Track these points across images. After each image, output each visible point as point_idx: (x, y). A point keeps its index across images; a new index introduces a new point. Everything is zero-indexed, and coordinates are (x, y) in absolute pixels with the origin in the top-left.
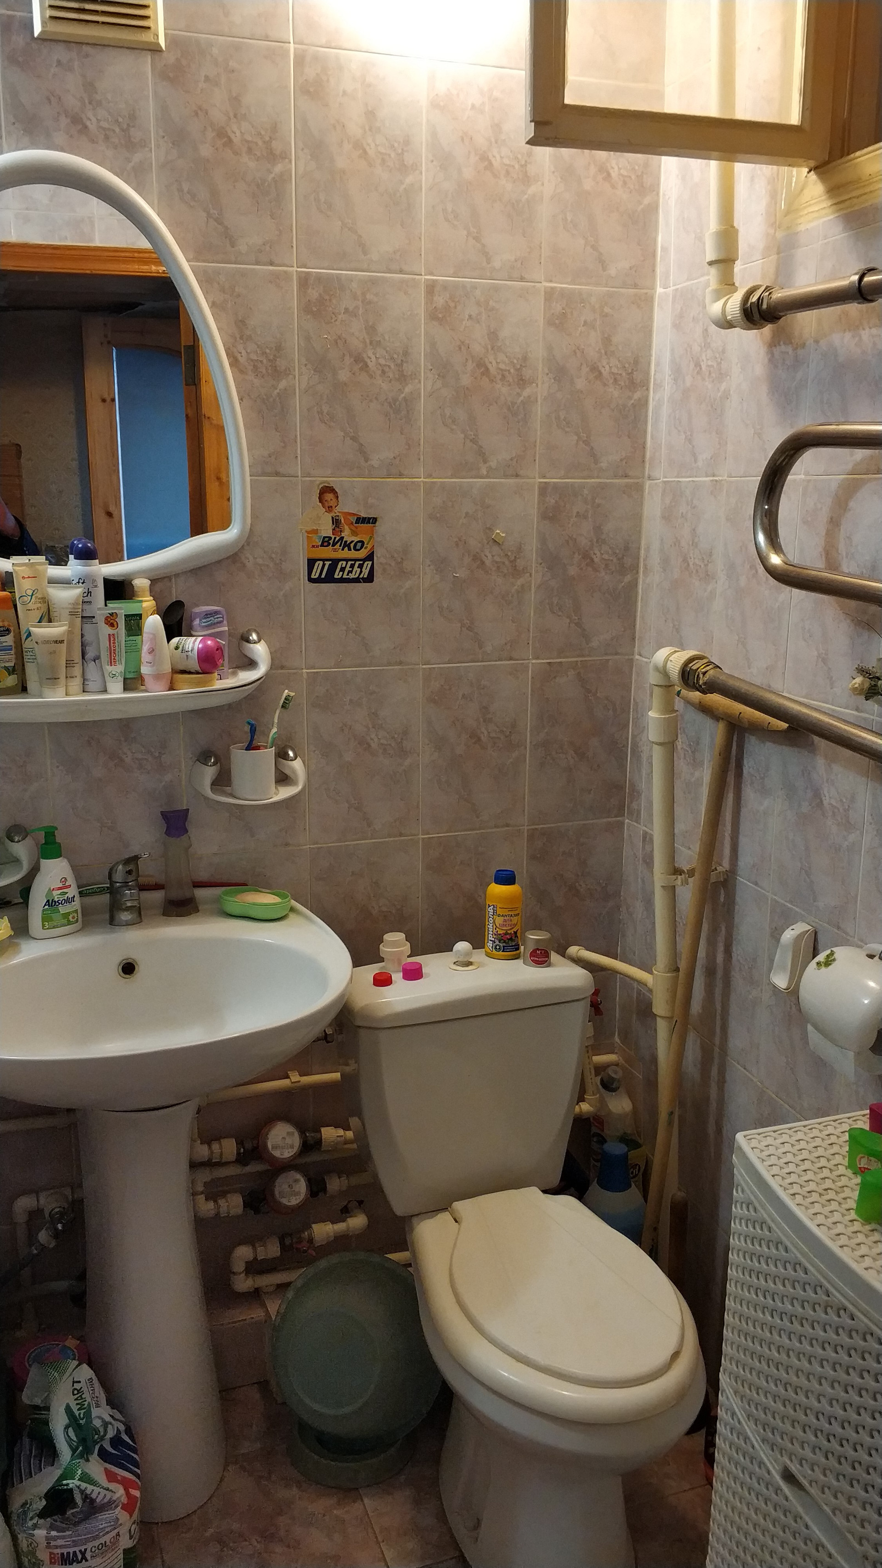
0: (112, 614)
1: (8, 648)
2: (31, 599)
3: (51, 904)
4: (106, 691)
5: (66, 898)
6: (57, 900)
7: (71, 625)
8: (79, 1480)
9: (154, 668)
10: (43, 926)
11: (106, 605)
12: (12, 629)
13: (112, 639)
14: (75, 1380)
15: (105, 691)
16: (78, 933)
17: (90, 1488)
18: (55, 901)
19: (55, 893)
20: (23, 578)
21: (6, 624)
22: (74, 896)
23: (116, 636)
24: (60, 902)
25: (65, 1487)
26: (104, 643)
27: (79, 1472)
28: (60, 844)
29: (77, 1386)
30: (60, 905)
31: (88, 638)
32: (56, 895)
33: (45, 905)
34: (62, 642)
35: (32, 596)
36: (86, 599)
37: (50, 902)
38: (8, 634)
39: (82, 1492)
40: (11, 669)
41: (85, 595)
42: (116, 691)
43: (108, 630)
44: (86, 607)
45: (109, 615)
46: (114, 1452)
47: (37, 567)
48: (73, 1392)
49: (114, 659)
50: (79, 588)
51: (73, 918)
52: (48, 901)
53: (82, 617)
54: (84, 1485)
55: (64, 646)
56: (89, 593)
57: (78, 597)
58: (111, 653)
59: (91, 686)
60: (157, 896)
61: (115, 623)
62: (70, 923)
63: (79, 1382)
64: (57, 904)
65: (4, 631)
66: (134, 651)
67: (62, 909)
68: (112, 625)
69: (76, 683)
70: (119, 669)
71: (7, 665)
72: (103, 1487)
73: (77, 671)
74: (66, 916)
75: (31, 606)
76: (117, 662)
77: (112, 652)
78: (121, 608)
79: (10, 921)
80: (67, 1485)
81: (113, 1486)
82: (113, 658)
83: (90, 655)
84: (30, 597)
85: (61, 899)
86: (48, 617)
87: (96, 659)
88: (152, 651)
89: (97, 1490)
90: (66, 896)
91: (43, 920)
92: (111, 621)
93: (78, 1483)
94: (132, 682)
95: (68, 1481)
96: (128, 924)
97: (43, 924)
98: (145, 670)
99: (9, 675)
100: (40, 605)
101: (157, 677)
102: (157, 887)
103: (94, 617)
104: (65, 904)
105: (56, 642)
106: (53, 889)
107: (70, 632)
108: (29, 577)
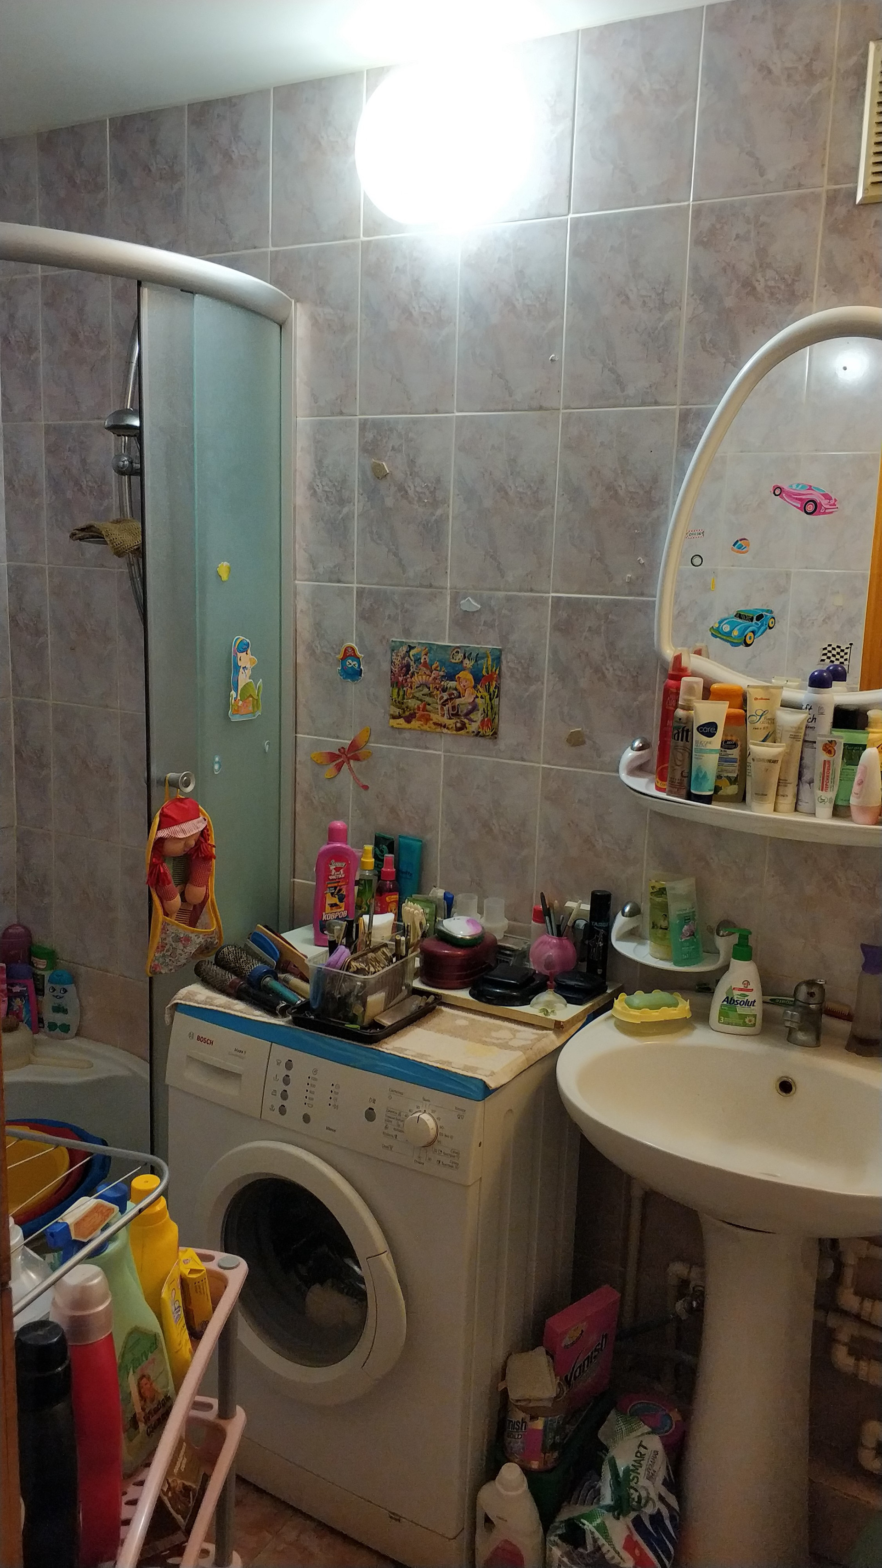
0: (831, 742)
1: (734, 761)
2: (760, 719)
3: (730, 1001)
4: (815, 814)
5: (745, 1001)
6: (736, 1000)
7: (791, 747)
8: (594, 1527)
9: (861, 799)
10: (720, 1019)
11: (831, 733)
12: (739, 743)
13: (827, 766)
14: (643, 1444)
15: (813, 814)
16: (753, 1037)
17: (602, 1541)
18: (734, 1000)
19: (736, 992)
20: (756, 699)
21: (734, 739)
22: (755, 1001)
23: (831, 762)
24: (739, 1002)
25: (581, 1525)
26: (819, 769)
27: (599, 1521)
28: (751, 948)
29: (642, 1450)
30: (739, 1005)
31: (806, 761)
32: (736, 995)
33: (724, 1001)
34: (775, 762)
35: (761, 716)
36: (810, 725)
37: (729, 999)
38: (735, 748)
39: (595, 1540)
40: (733, 780)
41: (810, 720)
42: (824, 817)
43: (825, 757)
44: (809, 731)
45: (828, 742)
46: (650, 1528)
47: (771, 690)
48: (637, 1453)
49: (826, 785)
50: (805, 713)
51: (750, 1021)
52: (727, 998)
53: (805, 741)
54: (597, 1535)
55: (777, 767)
56: (814, 719)
57: (802, 723)
58: (823, 779)
59: (803, 806)
60: (845, 1027)
61: (833, 751)
62: (745, 1024)
63: (645, 1448)
64: (736, 1003)
65: (731, 744)
66: (847, 779)
67: (740, 1010)
68: (829, 752)
69: (787, 802)
70: (830, 795)
71: (730, 775)
72: (614, 1549)
73: (791, 790)
74: (743, 1017)
75: (758, 725)
76: (829, 789)
77: (825, 777)
78: (845, 736)
79: (690, 1005)
80: (584, 1524)
81: (625, 1555)
82: (825, 783)
83: (807, 777)
84: (759, 717)
85: (740, 1000)
86: (770, 737)
87: (811, 782)
88: (861, 783)
89: (609, 1548)
90: (746, 998)
91: (721, 1014)
92: (830, 748)
93: (594, 1530)
94: (840, 811)
95: (586, 1522)
96: (803, 1045)
97: (719, 1017)
98: (853, 801)
99: (731, 784)
100: (767, 725)
101: (864, 809)
102: (849, 1018)
103: (815, 742)
104: (744, 1006)
105: (769, 761)
106: (734, 988)
107: (788, 754)
108: (762, 699)
